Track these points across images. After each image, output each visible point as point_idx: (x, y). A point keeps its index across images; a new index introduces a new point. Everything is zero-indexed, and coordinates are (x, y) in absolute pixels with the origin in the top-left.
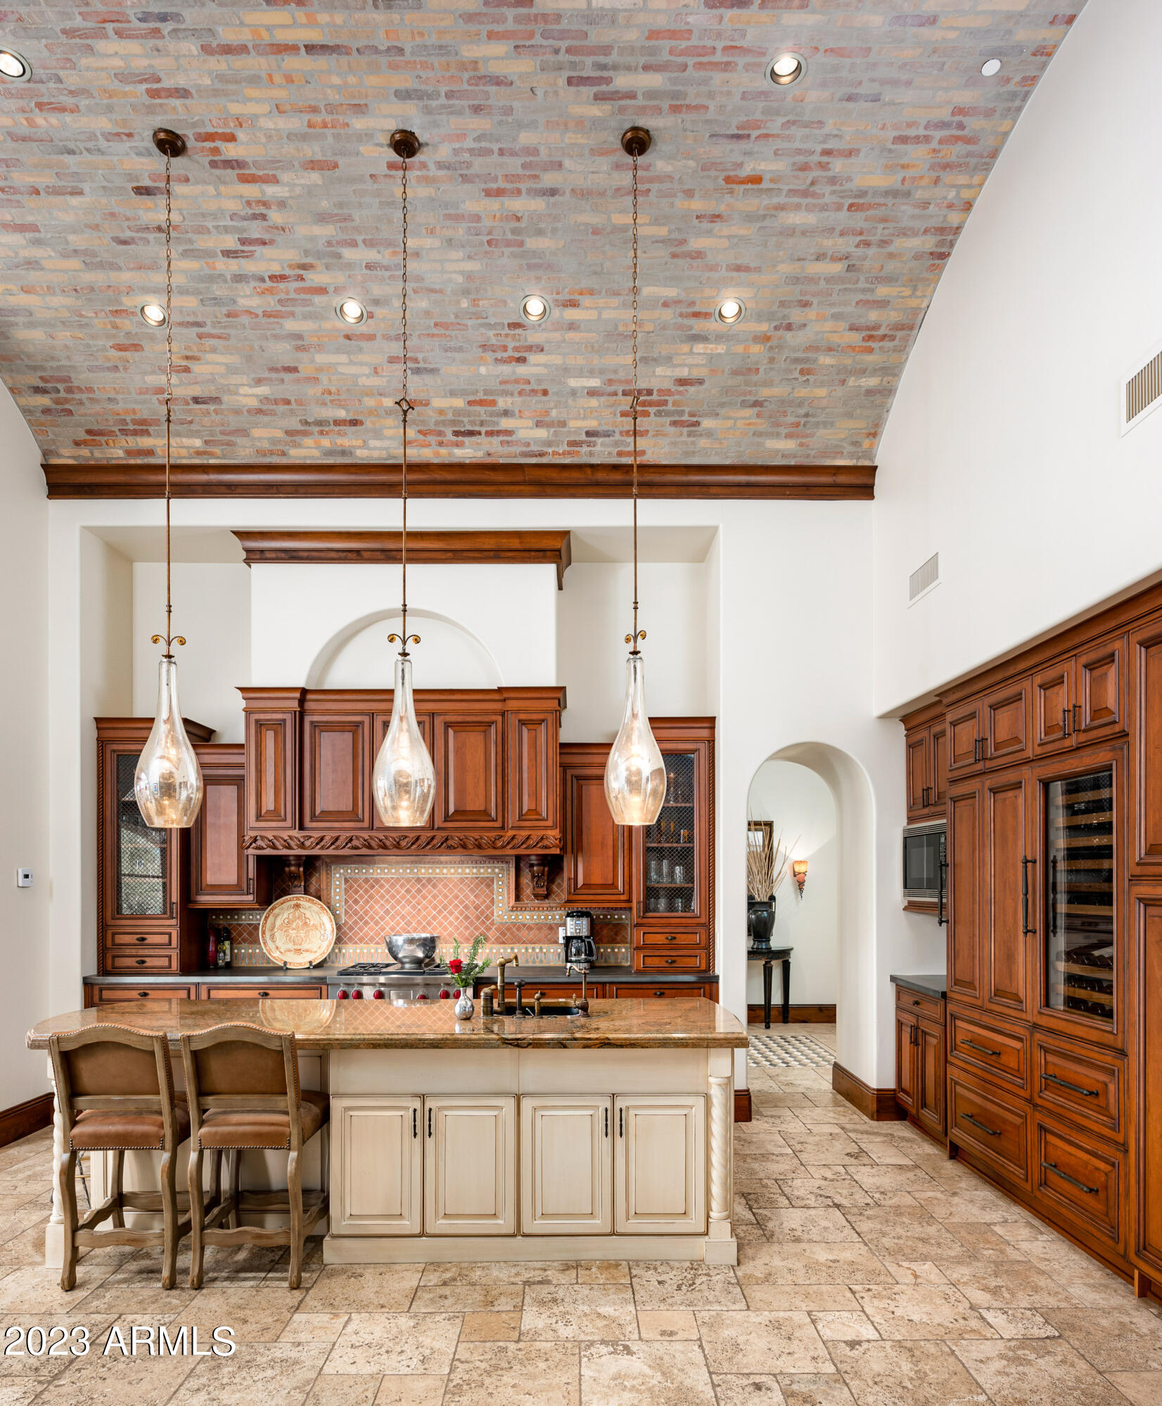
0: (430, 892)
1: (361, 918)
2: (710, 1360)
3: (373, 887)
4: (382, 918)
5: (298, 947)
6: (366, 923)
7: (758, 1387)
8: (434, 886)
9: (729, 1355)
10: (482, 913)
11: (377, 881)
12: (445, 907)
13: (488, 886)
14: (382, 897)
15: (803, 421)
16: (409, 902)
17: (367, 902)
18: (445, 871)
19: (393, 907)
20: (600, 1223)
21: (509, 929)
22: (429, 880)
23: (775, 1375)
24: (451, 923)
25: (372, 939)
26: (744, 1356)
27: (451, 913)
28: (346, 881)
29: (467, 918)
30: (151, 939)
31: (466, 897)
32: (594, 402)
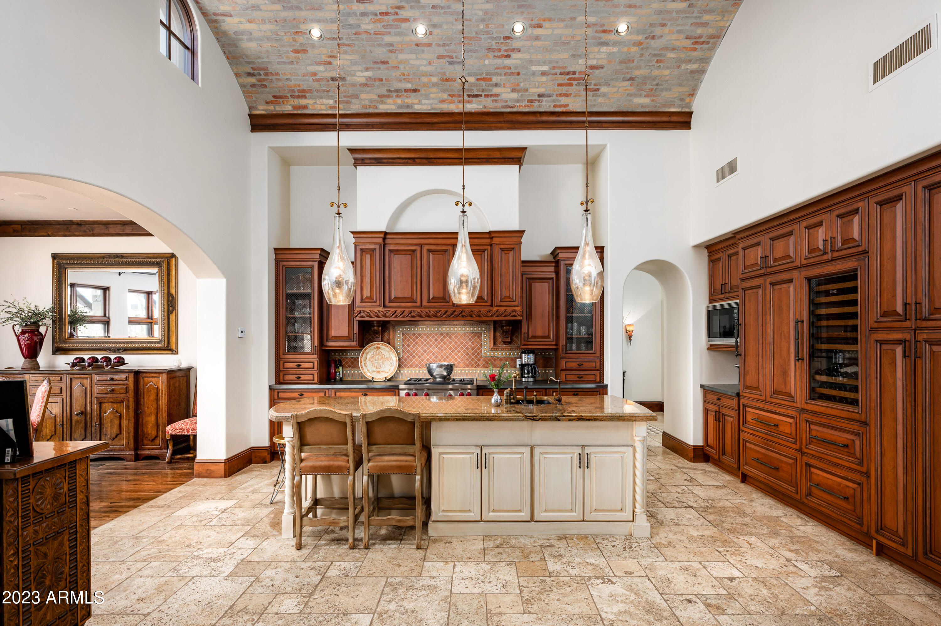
0: (448, 340)
1: (411, 354)
2: (658, 587)
3: (417, 338)
4: (422, 354)
5: (378, 370)
6: (414, 357)
7: (689, 601)
8: (450, 337)
9: (667, 585)
10: (476, 351)
11: (420, 335)
12: (456, 349)
13: (479, 337)
14: (422, 343)
15: (655, 88)
16: (436, 346)
17: (414, 346)
18: (456, 329)
19: (428, 349)
20: (576, 515)
21: (490, 360)
22: (447, 334)
23: (695, 595)
24: (459, 357)
25: (417, 366)
26: (675, 585)
27: (459, 352)
28: (403, 334)
29: (467, 354)
30: (304, 365)
31: (467, 343)
32: (544, 79)
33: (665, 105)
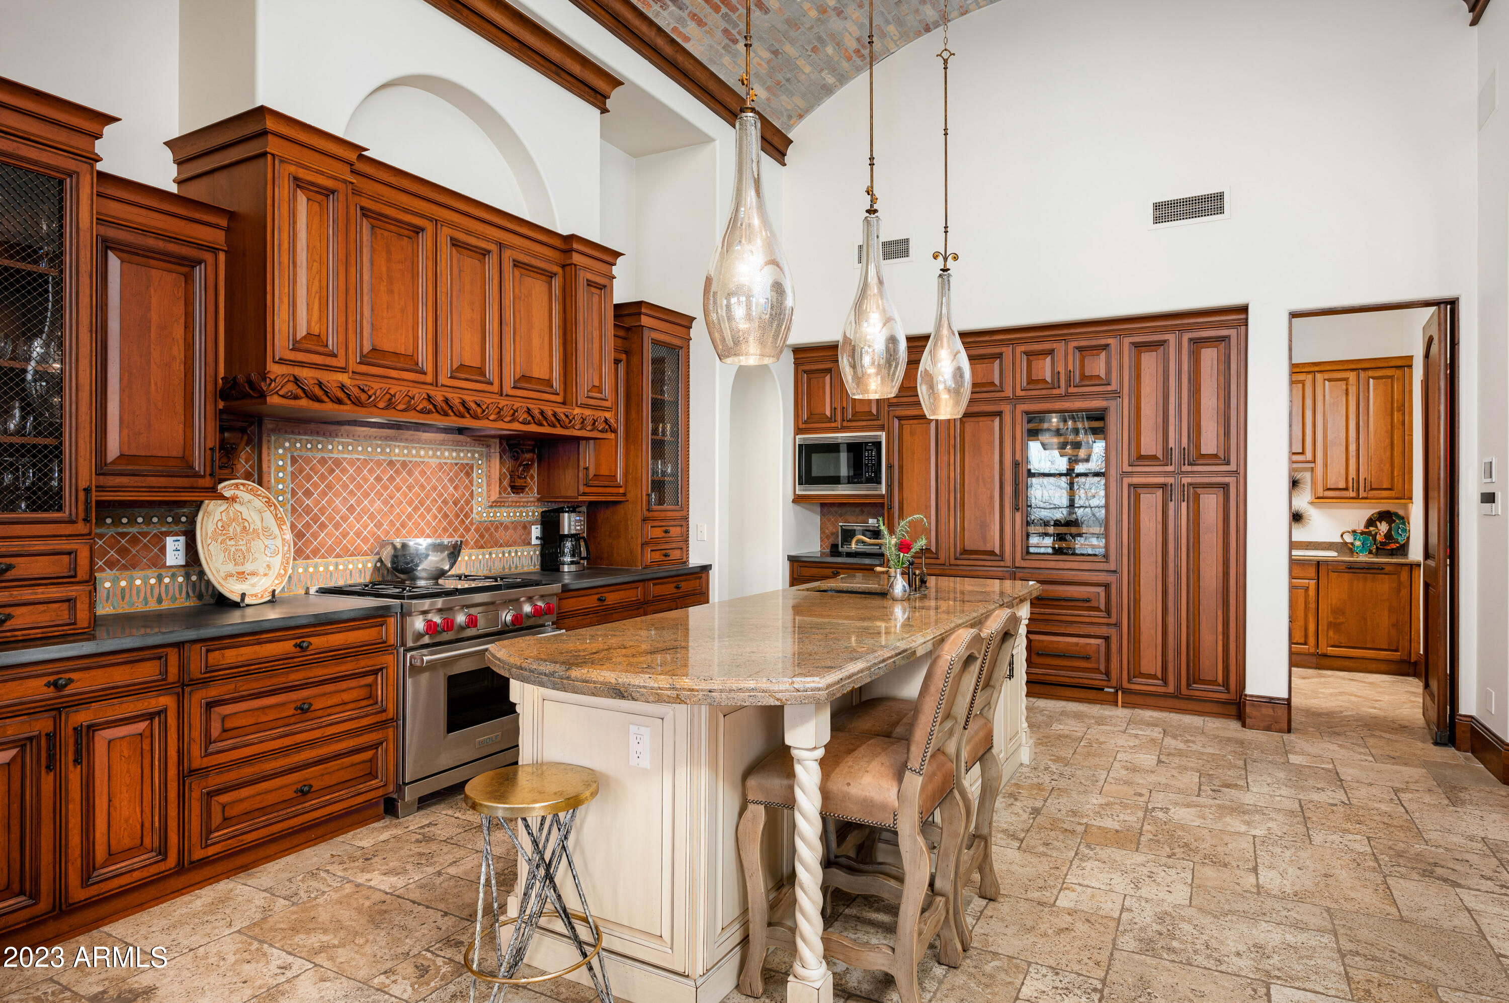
0: (404, 481)
1: (315, 519)
3: (332, 471)
4: (344, 519)
5: (240, 569)
6: (323, 526)
10: (462, 509)
11: (338, 462)
12: (422, 503)
13: (468, 475)
14: (345, 486)
16: (379, 495)
17: (324, 494)
18: (422, 453)
19: (359, 502)
21: (487, 529)
22: (404, 464)
25: (330, 551)
27: (428, 510)
28: (294, 460)
29: (446, 516)
31: (445, 488)
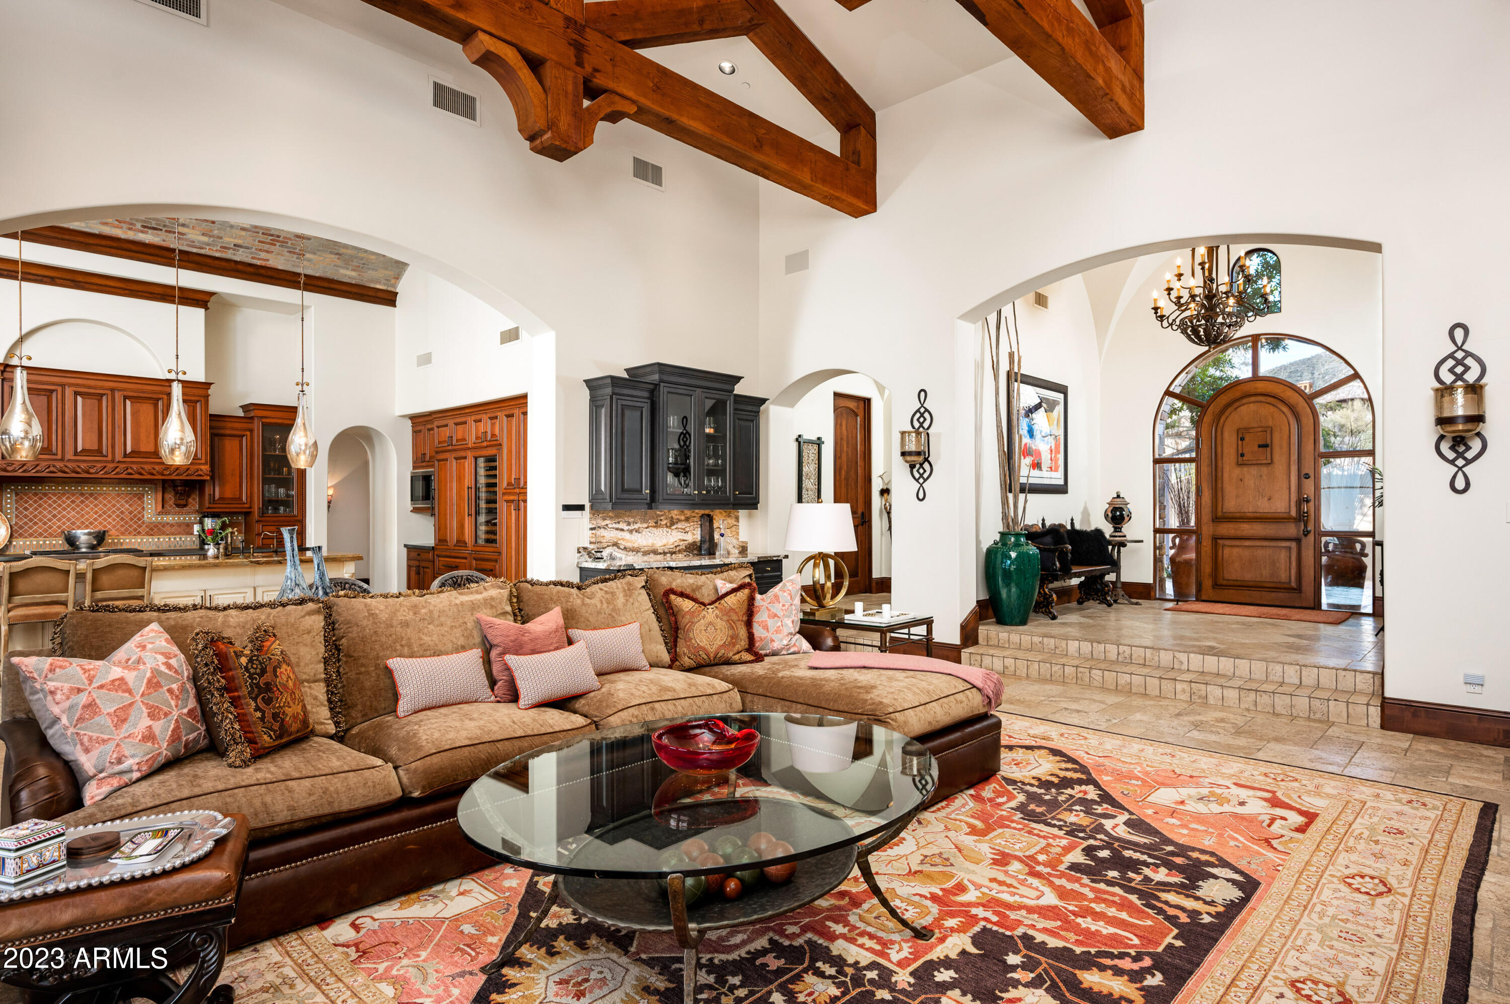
1: (31, 520)
3: (41, 498)
4: (50, 519)
6: (35, 524)
8: (96, 499)
10: (135, 516)
11: (46, 496)
12: (104, 513)
13: (140, 499)
14: (50, 505)
16: (73, 509)
17: (36, 509)
19: (59, 512)
21: (156, 526)
24: (109, 523)
25: (41, 535)
27: (109, 516)
28: (17, 494)
29: (122, 519)
31: (122, 506)
32: (243, 233)
33: (372, 281)
